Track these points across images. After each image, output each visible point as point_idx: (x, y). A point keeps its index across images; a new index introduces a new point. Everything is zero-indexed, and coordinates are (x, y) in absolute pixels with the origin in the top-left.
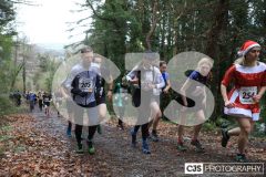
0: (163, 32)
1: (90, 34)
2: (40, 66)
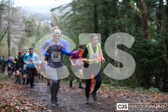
2: (26, 31)
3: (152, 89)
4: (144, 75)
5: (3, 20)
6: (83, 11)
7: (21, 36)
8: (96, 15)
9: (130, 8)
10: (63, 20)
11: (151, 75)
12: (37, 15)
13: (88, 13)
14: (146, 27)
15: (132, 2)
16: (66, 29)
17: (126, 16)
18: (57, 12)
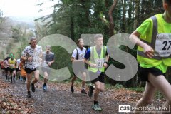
0: (125, 6)
1: (57, 8)
2: (13, 37)
3: (117, 85)
6: (62, 21)
7: (9, 41)
8: (72, 25)
9: (100, 19)
10: (45, 28)
12: (23, 24)
13: (66, 23)
15: (101, 15)
17: (97, 26)
18: (40, 22)
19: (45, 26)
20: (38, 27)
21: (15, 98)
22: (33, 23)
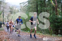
2: (10, 12)
3: (59, 35)
4: (56, 30)
5: (1, 7)
6: (32, 4)
7: (8, 14)
8: (37, 6)
9: (50, 3)
10: (24, 7)
11: (58, 29)
13: (34, 5)
14: (57, 11)
15: (51, 1)
16: (25, 11)
17: (49, 6)
18: (22, 4)
19: (25, 6)
20: (21, 7)
21: (11, 39)
22: (19, 5)
